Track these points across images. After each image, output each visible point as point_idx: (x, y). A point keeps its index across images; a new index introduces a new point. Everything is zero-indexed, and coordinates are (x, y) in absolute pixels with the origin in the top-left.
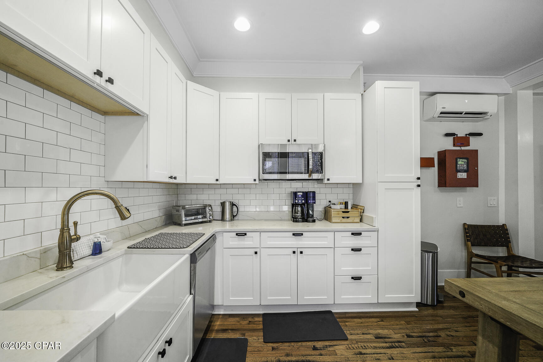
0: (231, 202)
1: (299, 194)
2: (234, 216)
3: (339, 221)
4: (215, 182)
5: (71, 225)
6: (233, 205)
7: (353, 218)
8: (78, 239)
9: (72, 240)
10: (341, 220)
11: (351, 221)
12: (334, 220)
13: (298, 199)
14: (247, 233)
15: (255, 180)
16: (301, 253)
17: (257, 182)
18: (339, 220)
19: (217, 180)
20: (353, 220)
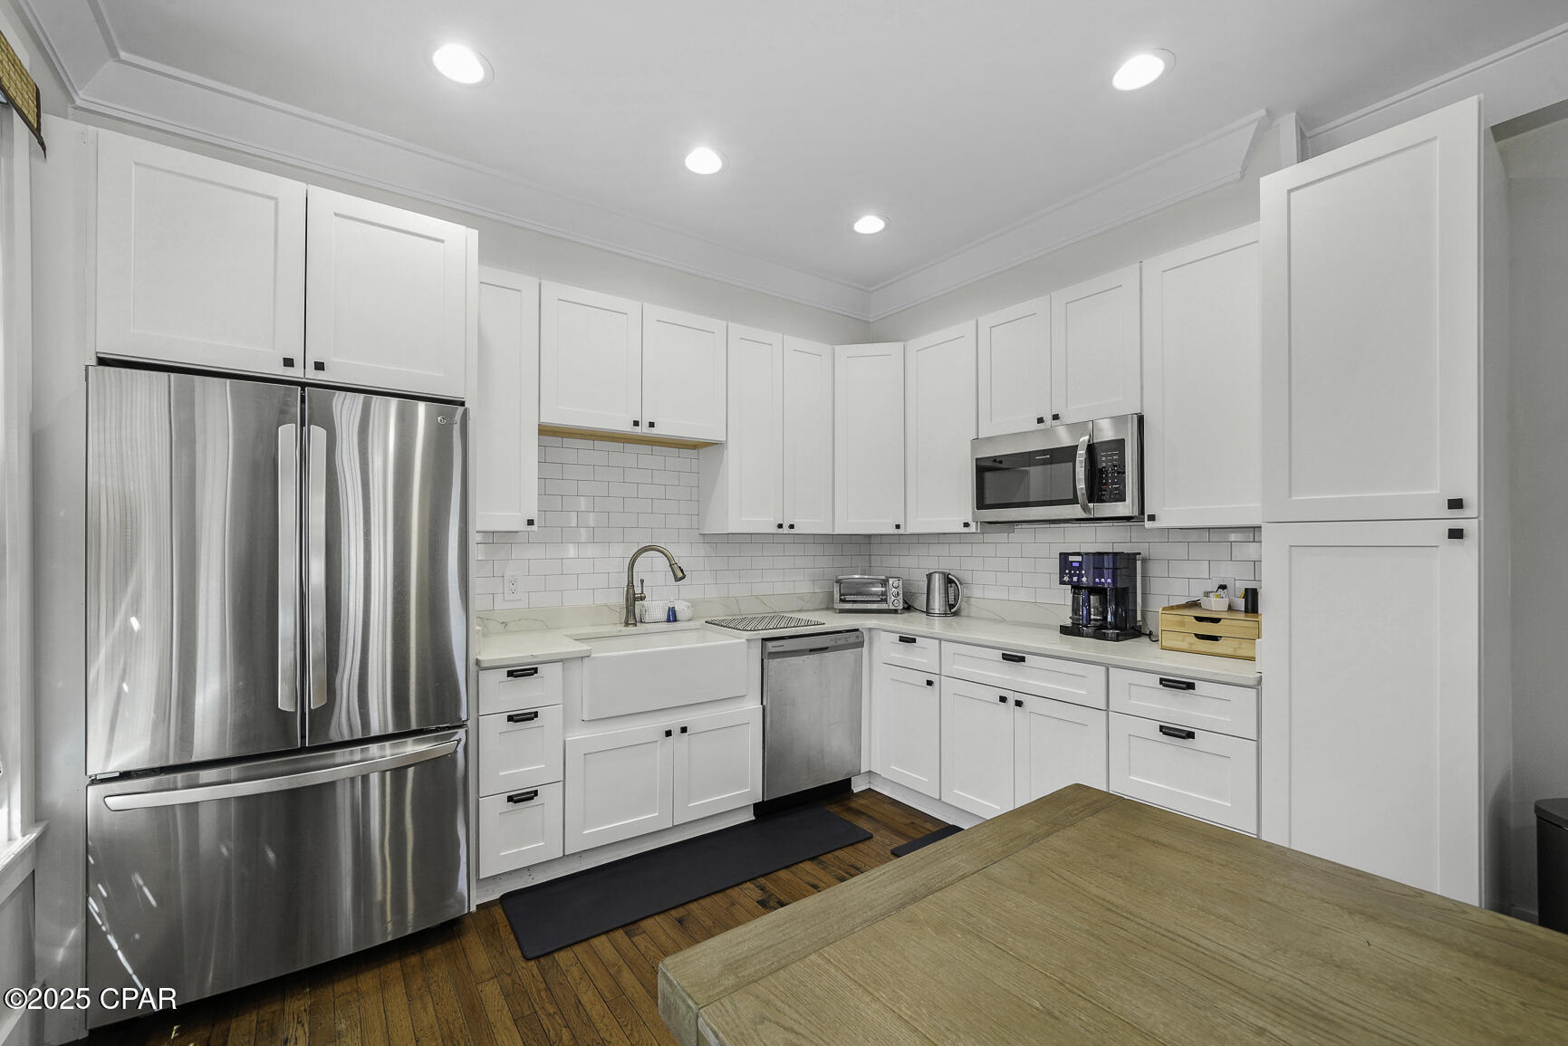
0: (944, 574)
1: (1071, 558)
2: (951, 606)
3: (1184, 645)
4: (896, 531)
5: (636, 583)
6: (949, 581)
7: (1235, 643)
8: (642, 599)
9: (635, 599)
10: (1191, 644)
11: (1230, 652)
12: (1167, 640)
13: (1070, 572)
14: (917, 638)
15: (966, 525)
16: (1019, 703)
17: (973, 528)
18: (1183, 641)
19: (898, 527)
20: (1235, 649)
